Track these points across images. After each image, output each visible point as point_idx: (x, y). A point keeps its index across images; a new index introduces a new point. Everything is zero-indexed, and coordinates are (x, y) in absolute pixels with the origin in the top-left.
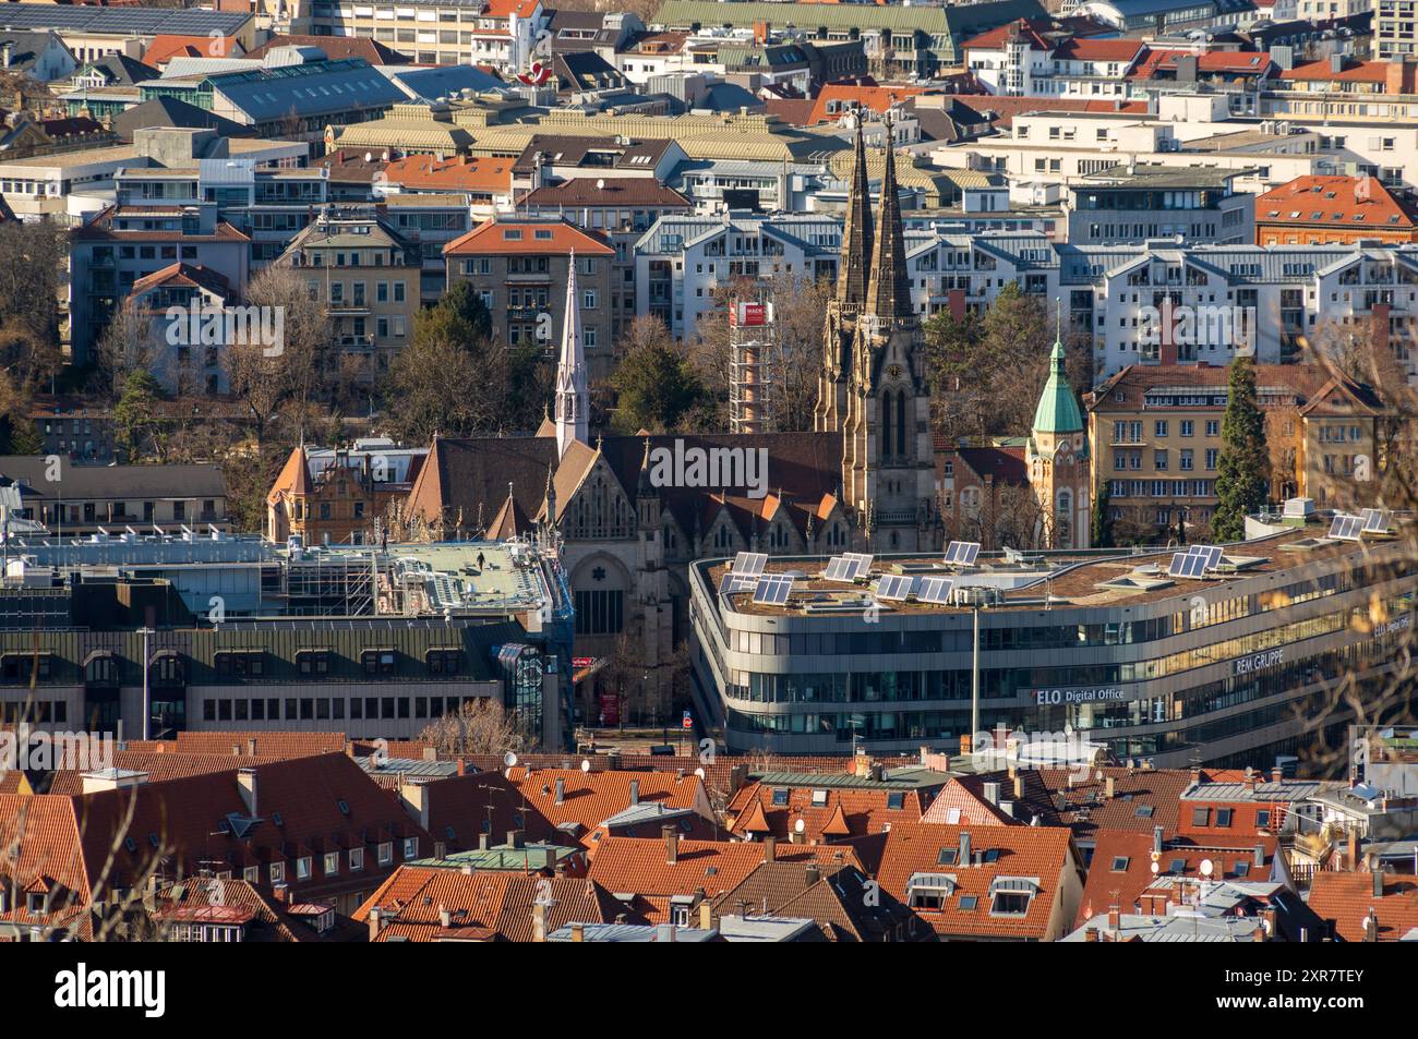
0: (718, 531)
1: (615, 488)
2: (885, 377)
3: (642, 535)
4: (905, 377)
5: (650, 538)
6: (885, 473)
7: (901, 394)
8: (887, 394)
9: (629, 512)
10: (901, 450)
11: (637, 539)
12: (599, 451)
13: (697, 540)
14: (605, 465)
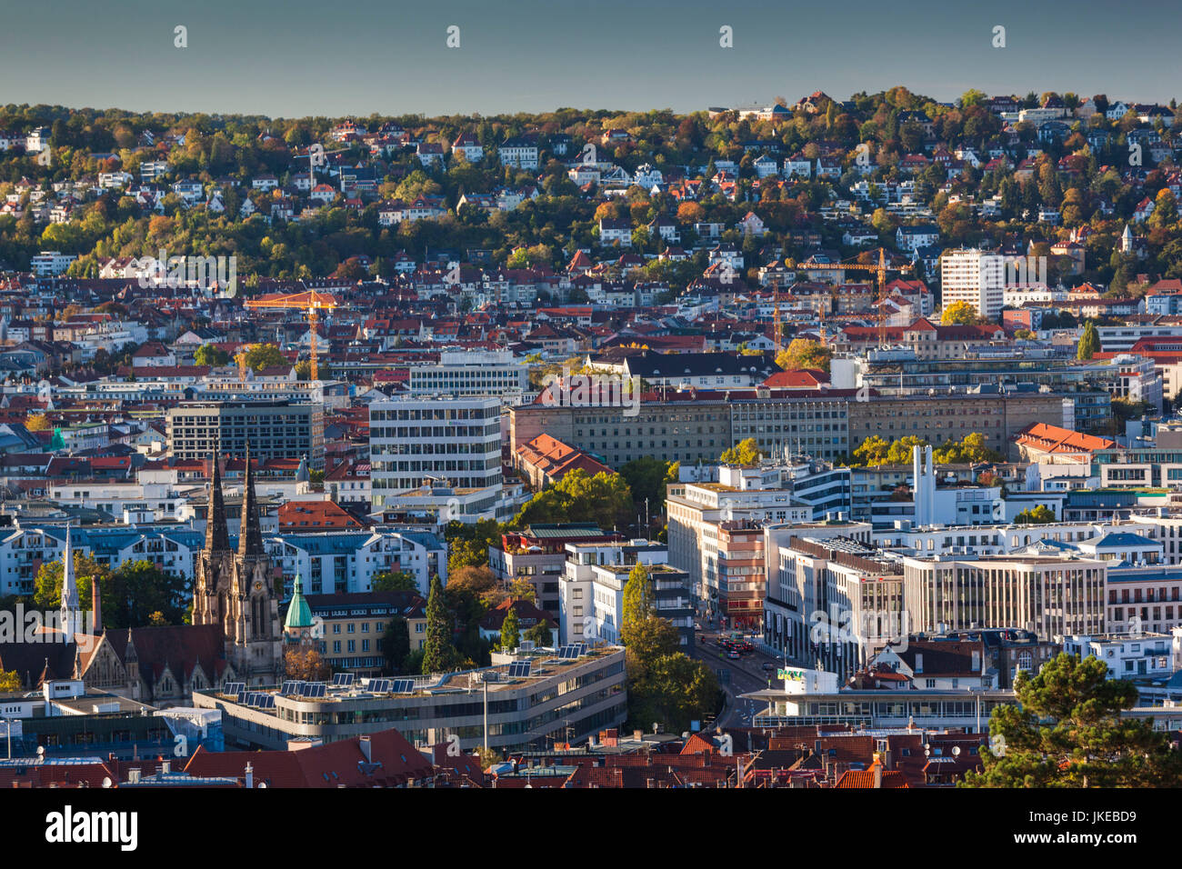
0: (164, 681)
1: (114, 658)
2: (253, 589)
3: (129, 684)
4: (264, 589)
5: (134, 685)
6: (254, 644)
7: (262, 598)
8: (254, 598)
9: (122, 671)
10: (263, 631)
11: (127, 686)
12: (104, 636)
13: (154, 687)
14: (108, 643)
